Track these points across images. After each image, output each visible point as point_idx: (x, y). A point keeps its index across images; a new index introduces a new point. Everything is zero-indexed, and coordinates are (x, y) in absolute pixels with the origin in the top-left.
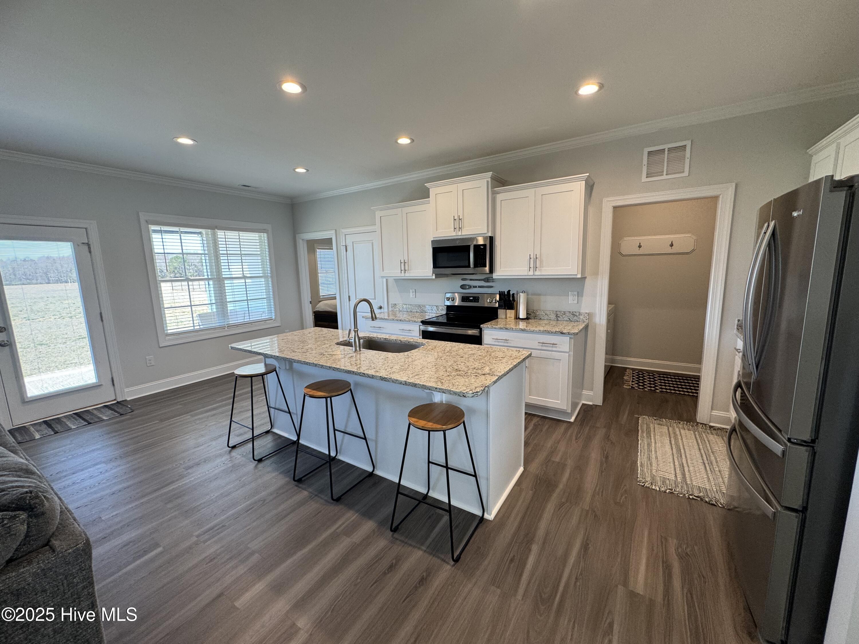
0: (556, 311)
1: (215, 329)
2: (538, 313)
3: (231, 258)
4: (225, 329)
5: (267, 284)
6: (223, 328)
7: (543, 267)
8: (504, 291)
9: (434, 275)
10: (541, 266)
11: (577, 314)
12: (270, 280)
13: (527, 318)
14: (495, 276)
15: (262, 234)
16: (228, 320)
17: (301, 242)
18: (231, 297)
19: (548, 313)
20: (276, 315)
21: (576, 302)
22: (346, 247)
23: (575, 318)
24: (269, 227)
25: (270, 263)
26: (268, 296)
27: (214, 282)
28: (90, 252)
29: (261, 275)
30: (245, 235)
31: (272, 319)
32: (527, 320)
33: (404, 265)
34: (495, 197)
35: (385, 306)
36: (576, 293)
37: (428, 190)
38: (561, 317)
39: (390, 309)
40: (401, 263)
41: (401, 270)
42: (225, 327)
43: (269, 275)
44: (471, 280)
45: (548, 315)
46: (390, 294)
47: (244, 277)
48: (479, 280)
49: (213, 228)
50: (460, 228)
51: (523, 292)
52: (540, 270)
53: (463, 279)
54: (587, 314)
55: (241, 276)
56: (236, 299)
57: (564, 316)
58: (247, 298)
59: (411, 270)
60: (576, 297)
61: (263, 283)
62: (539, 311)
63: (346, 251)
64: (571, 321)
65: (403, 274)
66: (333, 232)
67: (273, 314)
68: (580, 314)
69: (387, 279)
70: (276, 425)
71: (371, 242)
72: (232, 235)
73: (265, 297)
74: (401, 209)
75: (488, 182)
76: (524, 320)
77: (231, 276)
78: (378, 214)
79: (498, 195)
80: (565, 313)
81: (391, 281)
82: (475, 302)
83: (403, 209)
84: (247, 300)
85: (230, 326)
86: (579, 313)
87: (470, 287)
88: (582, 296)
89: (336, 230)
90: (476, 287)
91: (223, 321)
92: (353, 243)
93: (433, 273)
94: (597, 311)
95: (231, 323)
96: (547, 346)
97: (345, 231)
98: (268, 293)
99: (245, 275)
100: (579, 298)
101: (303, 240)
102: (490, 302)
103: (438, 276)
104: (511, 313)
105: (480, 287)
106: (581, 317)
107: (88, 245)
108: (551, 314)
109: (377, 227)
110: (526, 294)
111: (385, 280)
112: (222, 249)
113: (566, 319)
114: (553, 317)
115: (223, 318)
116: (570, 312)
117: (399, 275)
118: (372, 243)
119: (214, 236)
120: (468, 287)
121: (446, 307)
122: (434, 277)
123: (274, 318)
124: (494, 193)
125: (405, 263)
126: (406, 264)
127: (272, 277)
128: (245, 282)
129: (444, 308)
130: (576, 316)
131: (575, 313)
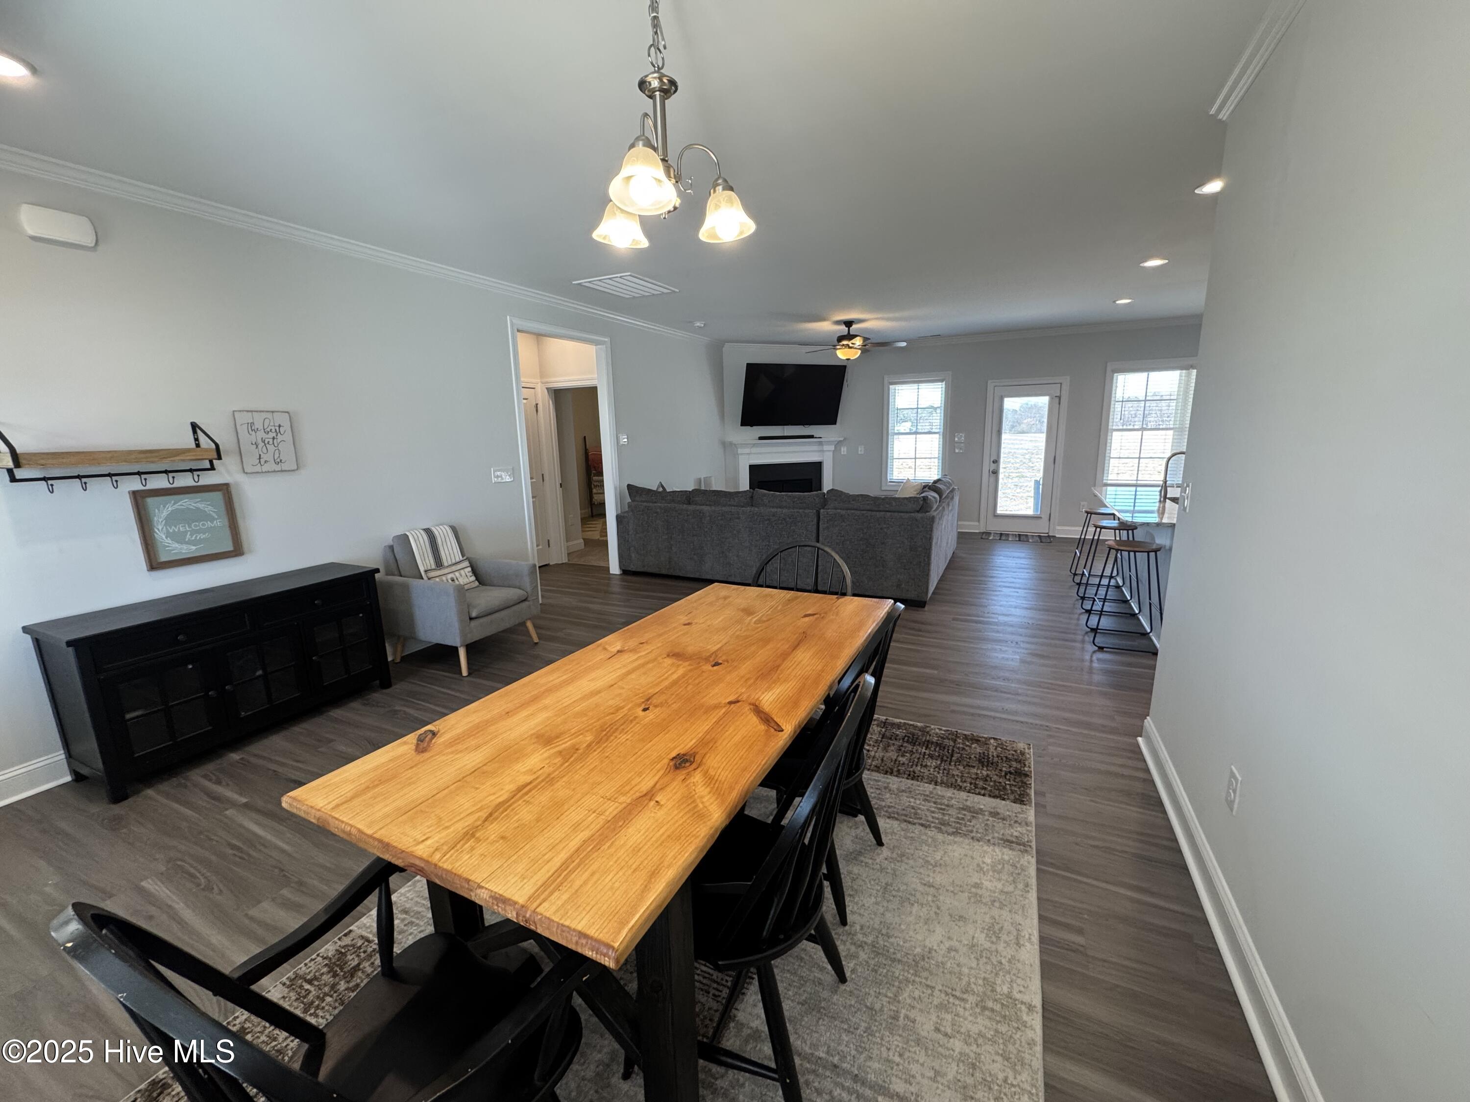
28: (1059, 404)
107: (1060, 398)
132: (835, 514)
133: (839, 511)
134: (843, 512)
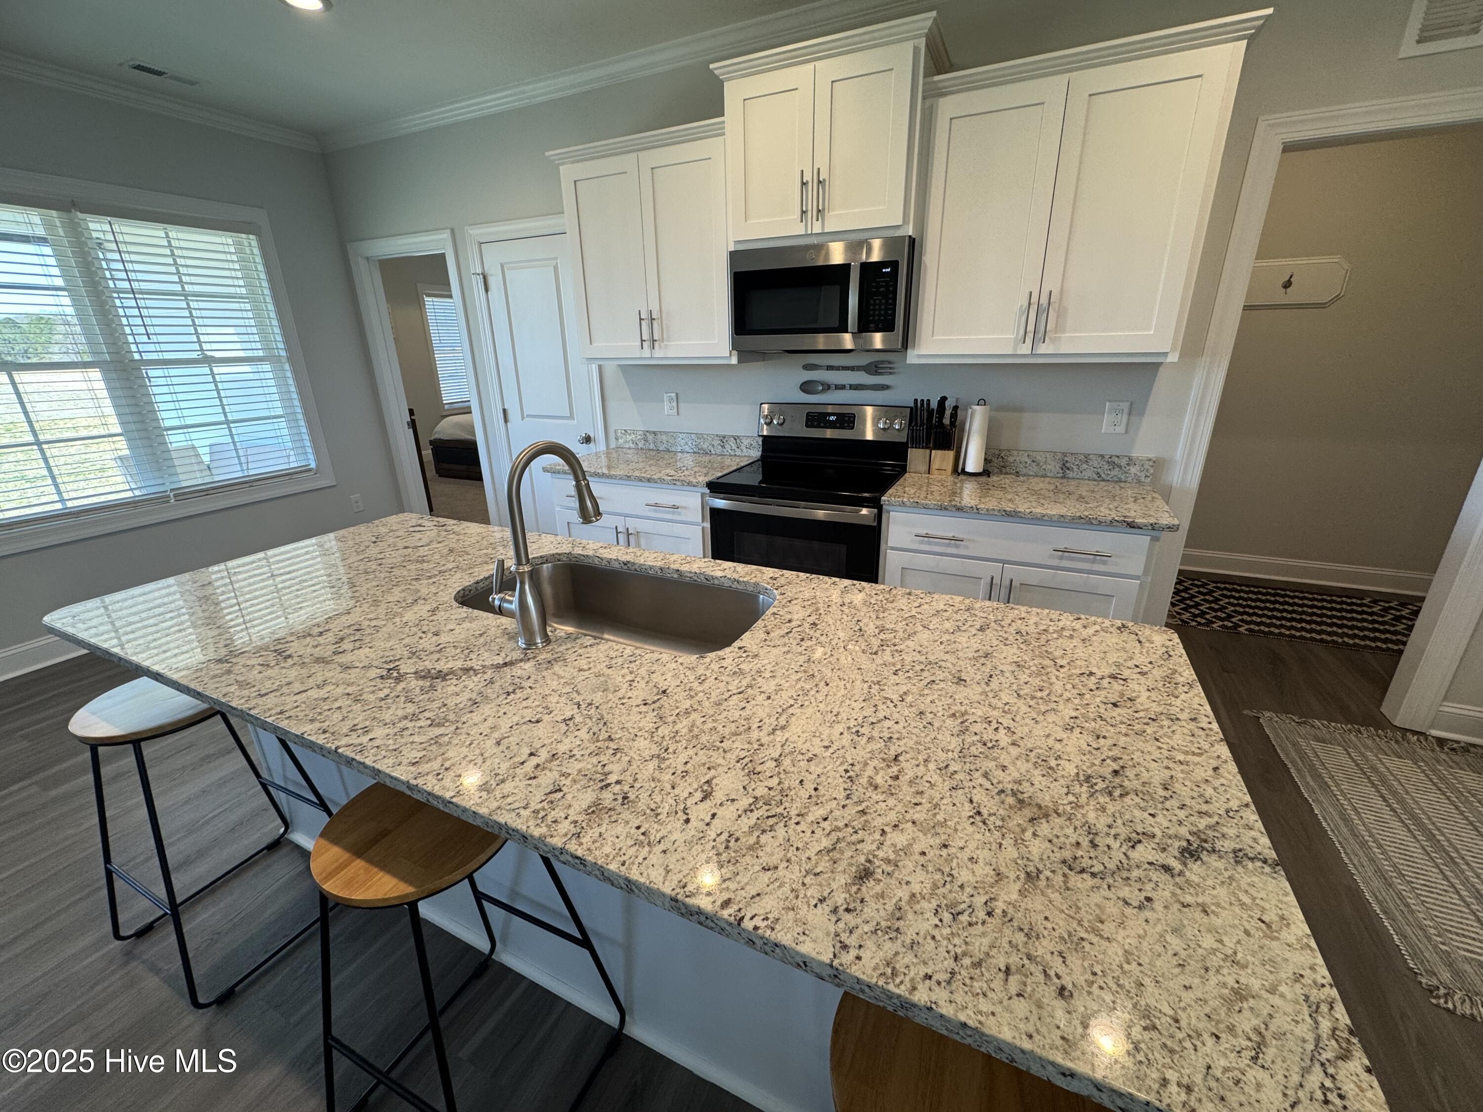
0: (1065, 454)
1: (135, 504)
2: (1011, 459)
3: (149, 303)
4: (168, 502)
5: (280, 379)
6: (162, 499)
7: (1064, 332)
8: (929, 401)
9: (735, 353)
10: (1059, 328)
11: (1123, 462)
12: (287, 367)
13: (986, 473)
14: (914, 356)
15: (244, 236)
16: (175, 479)
17: (362, 262)
18: (174, 414)
19: (1040, 458)
20: (318, 459)
21: (1121, 429)
22: (485, 278)
23: (1116, 472)
24: (258, 216)
25: (281, 320)
26: (289, 411)
27: (104, 371)
29: (261, 353)
30: (186, 236)
31: (310, 470)
32: (983, 479)
33: (651, 325)
34: (932, 106)
35: (599, 436)
36: (1125, 406)
37: (719, 86)
38: (1075, 468)
39: (615, 445)
40: (641, 319)
41: (642, 341)
42: (169, 496)
43: (283, 353)
44: (830, 368)
45: (1038, 465)
46: (611, 405)
47: (207, 360)
48: (852, 369)
50: (819, 211)
51: (982, 402)
52: (1053, 341)
53: (808, 367)
54: (1151, 463)
55: (194, 355)
56: (189, 421)
57: (1085, 466)
58: (226, 416)
59: (668, 340)
60: (1125, 417)
61: (270, 375)
62: (1015, 453)
63: (487, 290)
64: (1104, 480)
65: (646, 352)
66: (446, 235)
67: (311, 457)
68: (1131, 461)
69: (600, 367)
71: (554, 262)
73: (280, 412)
74: (634, 155)
75: (916, 50)
76: (973, 478)
77: (161, 356)
78: (568, 173)
79: (943, 101)
80: (1087, 458)
81: (610, 369)
82: (842, 427)
83: (640, 154)
84: (227, 422)
86: (1130, 459)
87: (827, 387)
88: (1141, 414)
89: (452, 230)
90: (839, 387)
91: (160, 481)
92: (502, 266)
93: (732, 347)
94: (1179, 454)
95: (184, 484)
96: (1080, 560)
97: (477, 231)
98: (285, 400)
99: (209, 353)
100: (1132, 418)
101: (368, 258)
102: (884, 429)
103: (745, 355)
105: (853, 387)
106: (1133, 470)
108: (1049, 460)
109: (567, 220)
110: (987, 407)
111: (594, 368)
112: (113, 277)
113: (1089, 473)
114: (1053, 467)
115: (157, 474)
116: (1102, 456)
117: (637, 353)
118: (556, 269)
119: (79, 230)
120: (821, 388)
121: (760, 440)
122: (734, 360)
123: (313, 465)
124: (933, 94)
125: (652, 319)
126: (655, 323)
127: (290, 359)
128: (213, 374)
129: (755, 444)
130: (1120, 466)
131: (1116, 460)
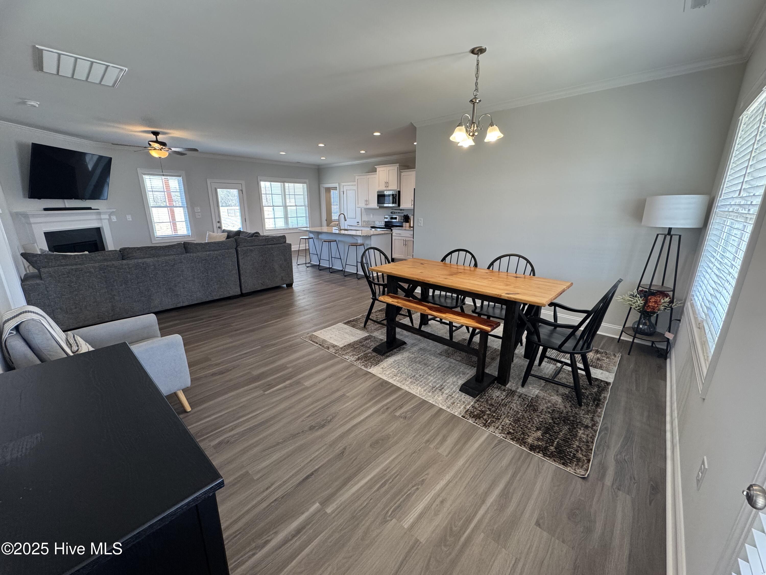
1: (284, 229)
3: (291, 196)
5: (306, 210)
6: (287, 229)
8: (405, 215)
12: (307, 207)
14: (402, 207)
15: (304, 184)
16: (289, 226)
17: (322, 188)
18: (290, 215)
22: (343, 191)
24: (307, 181)
25: (308, 199)
27: (283, 207)
28: (242, 193)
29: (303, 205)
30: (297, 185)
31: (308, 227)
33: (367, 202)
34: (400, 174)
35: (360, 222)
37: (376, 169)
39: (362, 223)
40: (365, 201)
41: (366, 204)
43: (307, 205)
44: (395, 209)
46: (362, 216)
47: (296, 206)
48: (398, 210)
49: (284, 182)
50: (387, 186)
51: (412, 215)
53: (392, 209)
55: (294, 205)
56: (292, 216)
58: (297, 216)
59: (369, 204)
61: (304, 209)
63: (343, 193)
65: (367, 206)
66: (337, 184)
67: (308, 225)
70: (312, 261)
71: (354, 190)
72: (291, 185)
73: (304, 216)
74: (366, 176)
75: (397, 167)
77: (291, 205)
78: (357, 178)
79: (402, 173)
81: (362, 210)
82: (395, 219)
85: (290, 229)
89: (339, 184)
90: (396, 213)
92: (346, 190)
93: (377, 206)
97: (343, 184)
98: (306, 214)
103: (380, 207)
104: (408, 224)
105: (398, 213)
107: (242, 190)
109: (356, 183)
111: (360, 209)
112: (287, 192)
115: (287, 225)
117: (365, 206)
119: (284, 185)
120: (393, 213)
122: (378, 208)
124: (401, 172)
128: (296, 208)
129: (384, 222)
132: (247, 250)
133: (249, 247)
134: (251, 248)
